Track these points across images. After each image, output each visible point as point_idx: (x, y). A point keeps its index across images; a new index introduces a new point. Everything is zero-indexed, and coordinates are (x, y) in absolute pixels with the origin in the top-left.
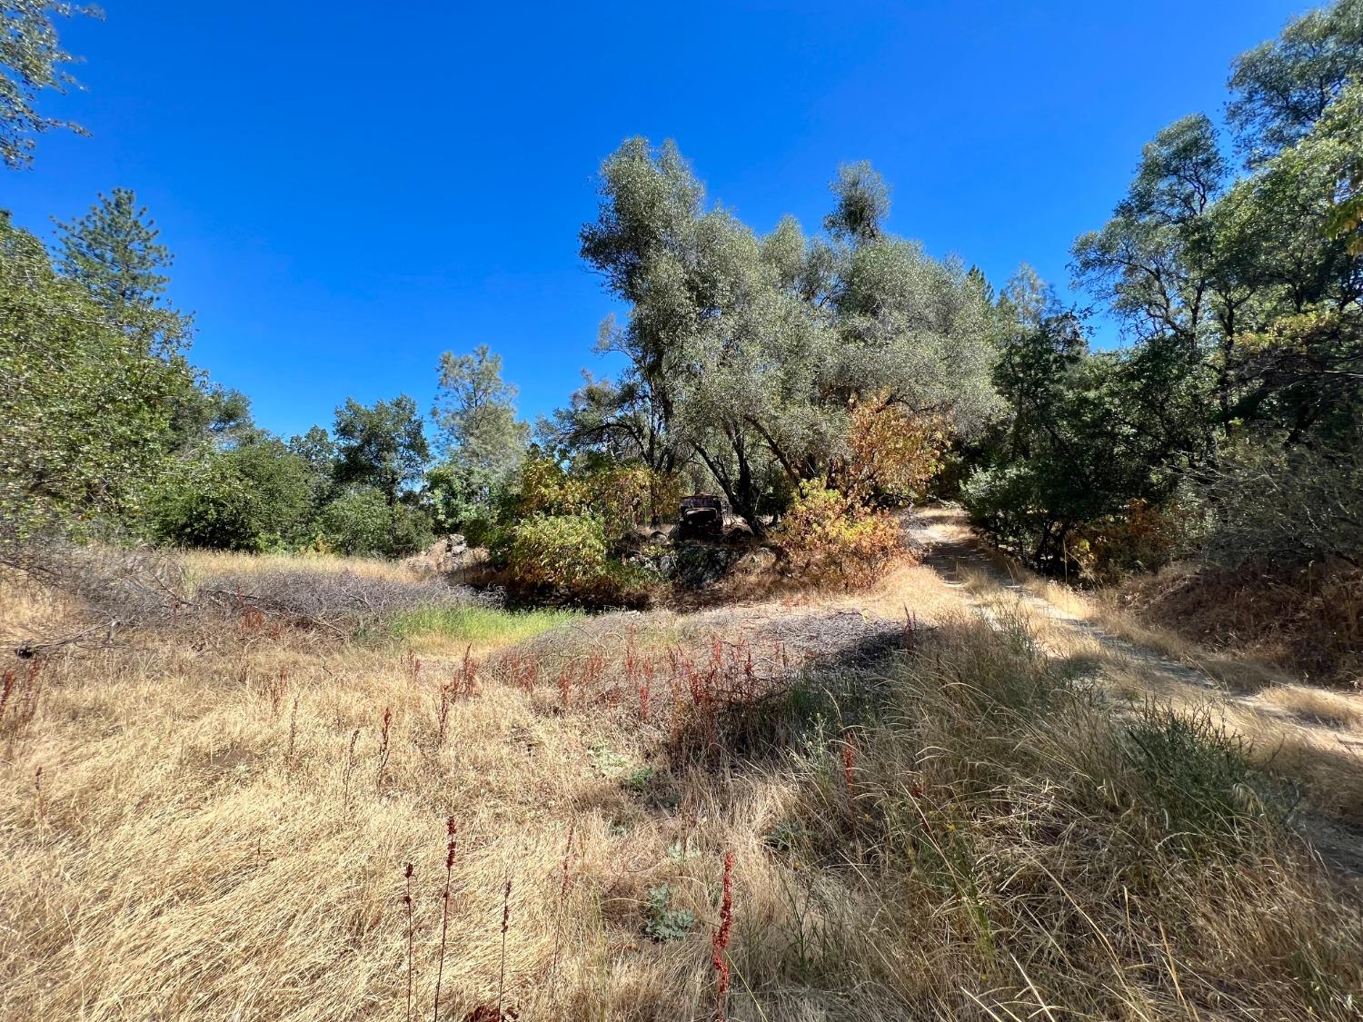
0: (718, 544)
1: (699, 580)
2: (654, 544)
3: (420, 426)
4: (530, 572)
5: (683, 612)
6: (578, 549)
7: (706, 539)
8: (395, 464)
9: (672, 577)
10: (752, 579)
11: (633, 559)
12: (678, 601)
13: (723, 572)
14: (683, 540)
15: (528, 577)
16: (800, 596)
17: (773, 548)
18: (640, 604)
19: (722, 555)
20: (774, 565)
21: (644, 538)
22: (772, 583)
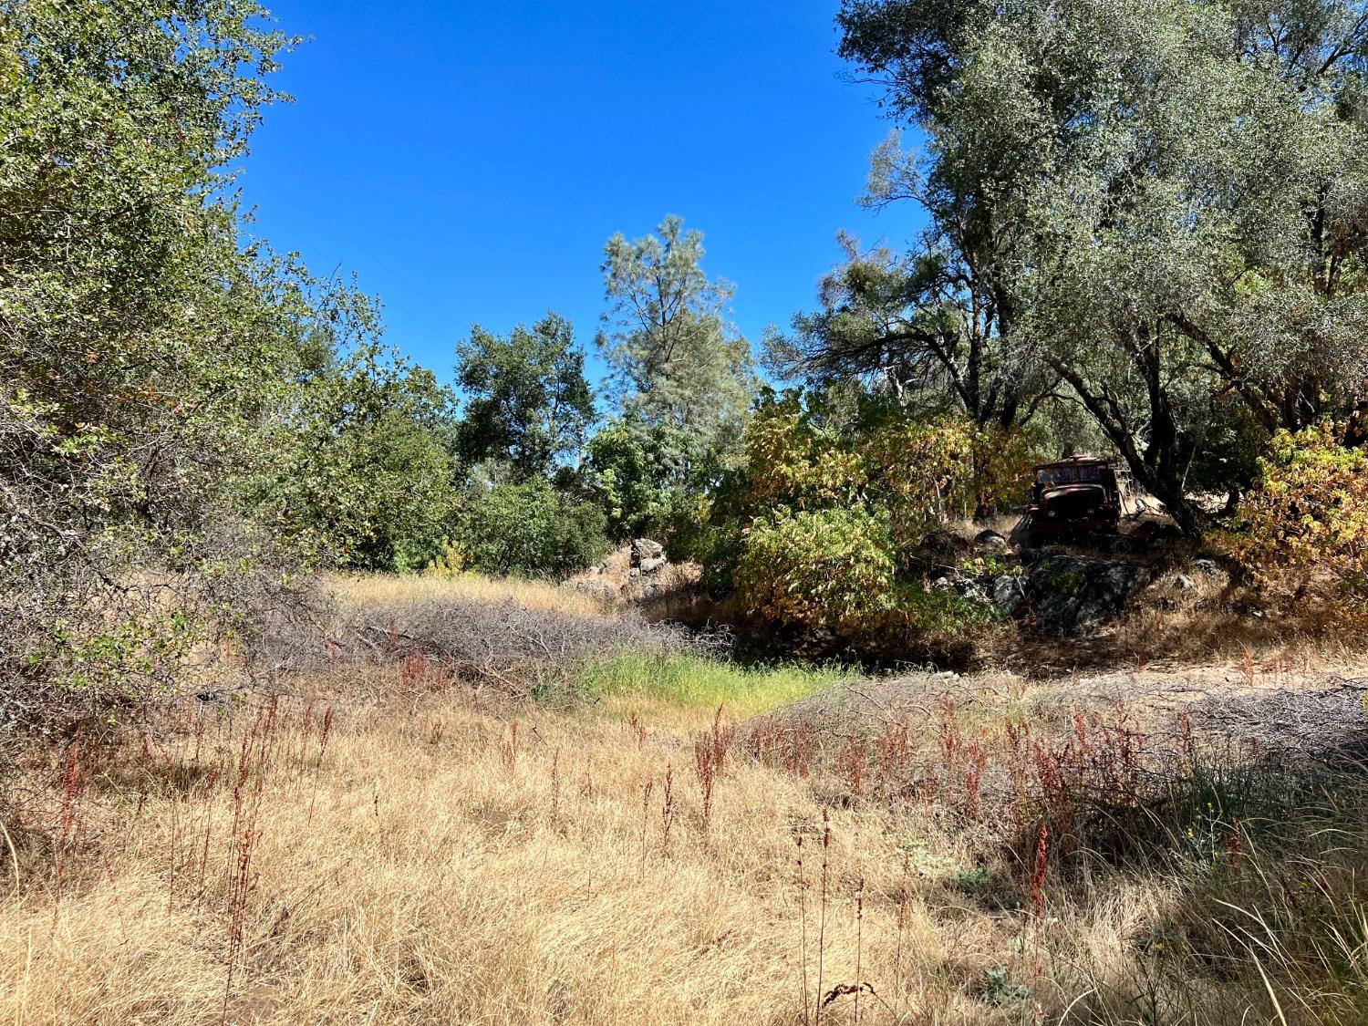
0: (1107, 552)
1: (1069, 621)
2: (981, 554)
3: (579, 362)
4: (768, 602)
5: (1038, 676)
6: (848, 565)
7: (1082, 542)
8: (546, 427)
9: (1018, 613)
10: (1178, 619)
11: (943, 580)
12: (1029, 656)
13: (1118, 605)
14: (1037, 545)
15: (767, 610)
16: (1276, 652)
17: (1223, 562)
18: (959, 660)
19: (1116, 575)
20: (1225, 593)
21: (962, 543)
22: (1218, 628)
